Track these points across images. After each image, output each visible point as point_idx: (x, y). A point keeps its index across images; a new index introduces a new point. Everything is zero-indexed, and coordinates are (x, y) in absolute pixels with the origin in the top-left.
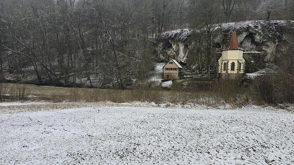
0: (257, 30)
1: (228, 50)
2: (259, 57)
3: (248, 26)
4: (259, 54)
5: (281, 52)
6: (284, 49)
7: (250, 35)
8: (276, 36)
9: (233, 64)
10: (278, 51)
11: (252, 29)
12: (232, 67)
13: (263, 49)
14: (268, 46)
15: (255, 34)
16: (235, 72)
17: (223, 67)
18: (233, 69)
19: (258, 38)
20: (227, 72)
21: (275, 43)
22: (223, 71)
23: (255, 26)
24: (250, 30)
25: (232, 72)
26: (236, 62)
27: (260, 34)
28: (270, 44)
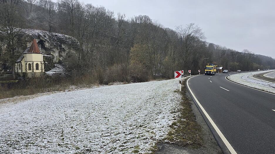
0: (46, 38)
1: (32, 53)
2: (50, 59)
3: (39, 34)
4: (50, 57)
5: (62, 56)
6: (64, 54)
7: (41, 42)
8: (58, 45)
9: (37, 65)
10: (60, 56)
11: (42, 38)
12: (36, 67)
13: (51, 53)
14: (54, 52)
15: (45, 42)
16: (40, 71)
17: (27, 67)
18: (37, 69)
19: (47, 45)
20: (33, 71)
21: (58, 49)
22: (28, 70)
23: (44, 35)
24: (41, 38)
25: (37, 71)
26: (39, 63)
27: (48, 42)
28: (55, 50)
